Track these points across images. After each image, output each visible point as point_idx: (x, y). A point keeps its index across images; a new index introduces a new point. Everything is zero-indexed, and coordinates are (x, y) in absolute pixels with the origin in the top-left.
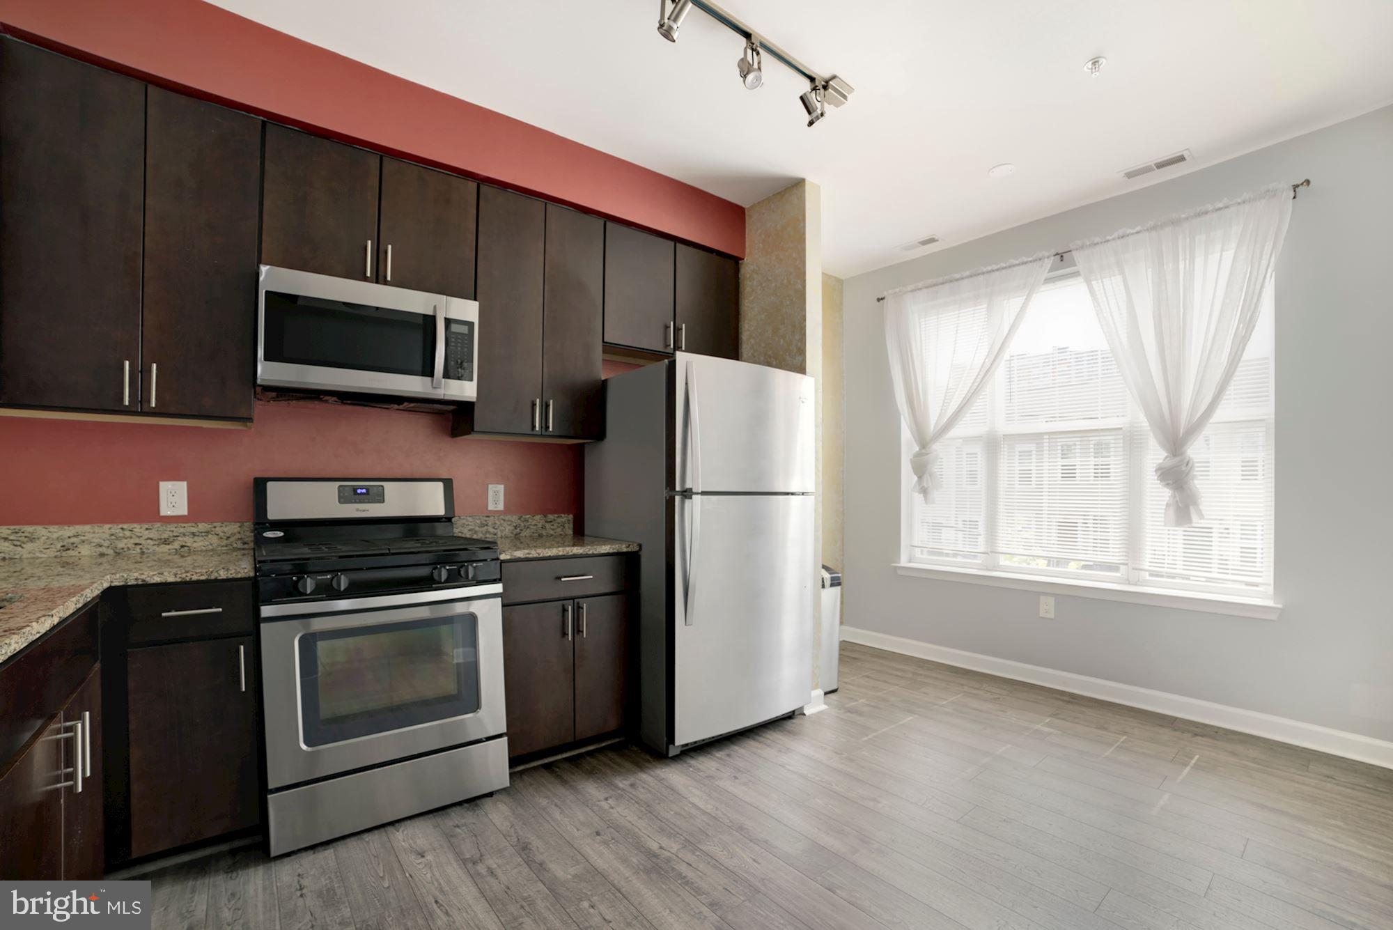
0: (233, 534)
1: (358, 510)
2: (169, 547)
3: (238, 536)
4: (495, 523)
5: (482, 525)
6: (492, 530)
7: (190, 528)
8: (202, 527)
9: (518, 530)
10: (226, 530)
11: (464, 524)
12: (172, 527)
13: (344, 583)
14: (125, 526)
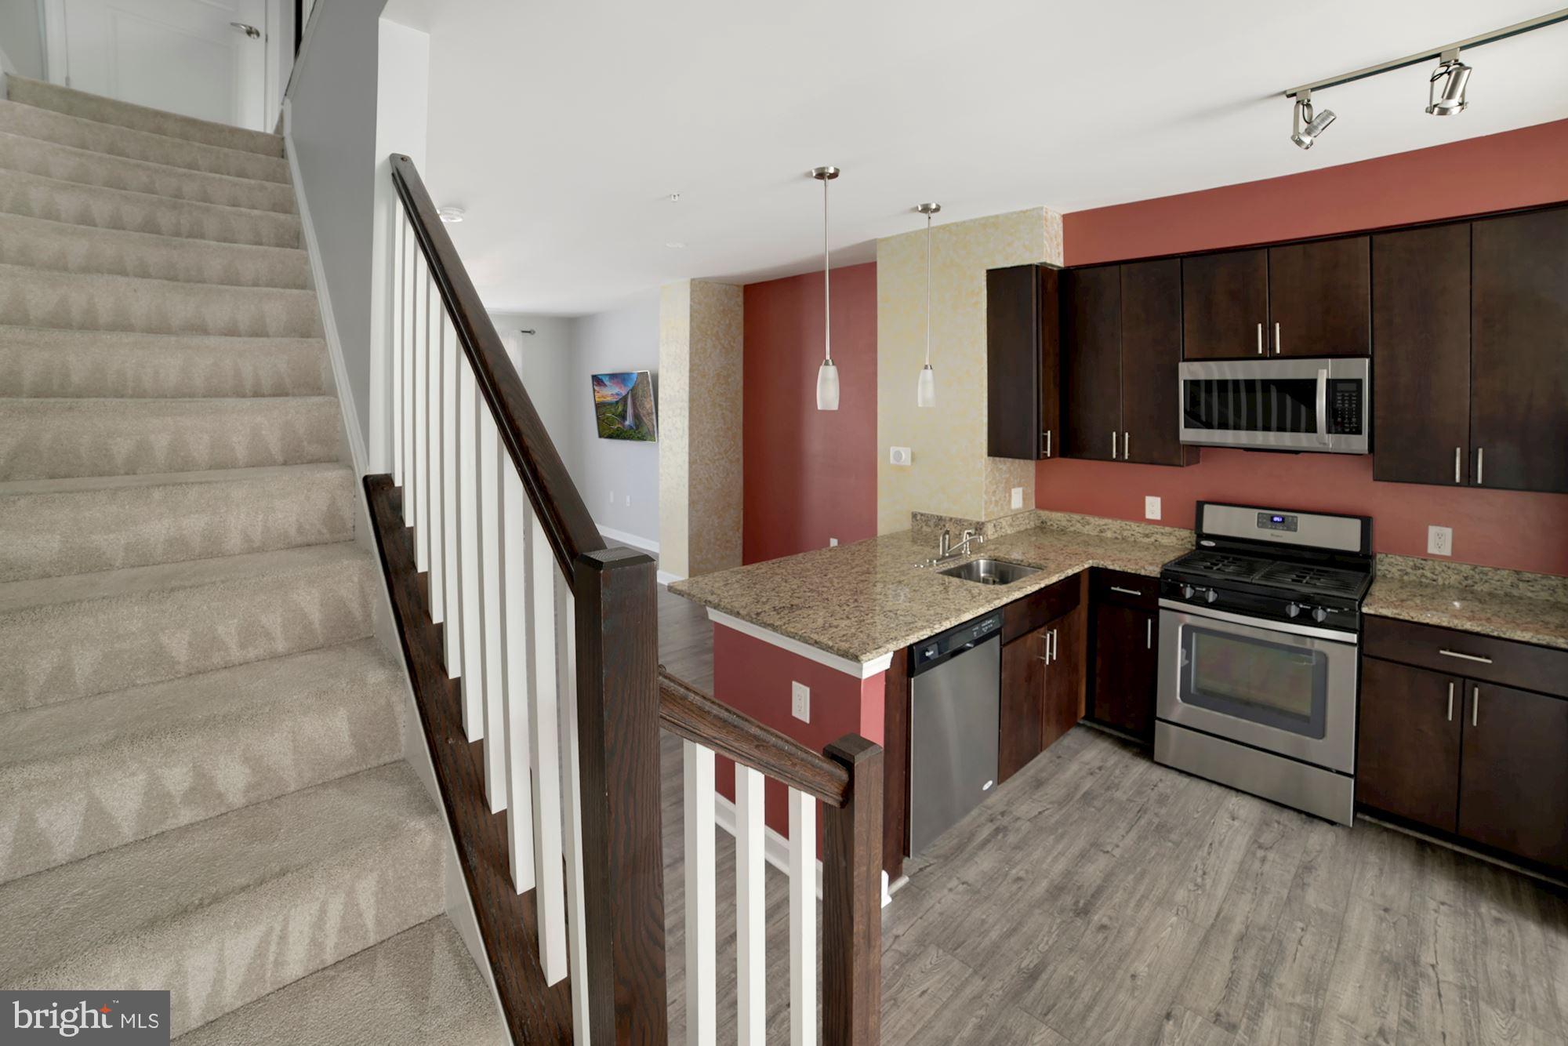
0: (1186, 538)
1: (1272, 535)
2: (1149, 540)
3: (1189, 540)
4: (1435, 569)
5: (1415, 568)
6: (1429, 574)
7: (1160, 529)
8: (1168, 529)
9: (1470, 582)
10: (1181, 533)
11: (1392, 563)
12: (1150, 527)
13: (1212, 597)
14: (1127, 523)
